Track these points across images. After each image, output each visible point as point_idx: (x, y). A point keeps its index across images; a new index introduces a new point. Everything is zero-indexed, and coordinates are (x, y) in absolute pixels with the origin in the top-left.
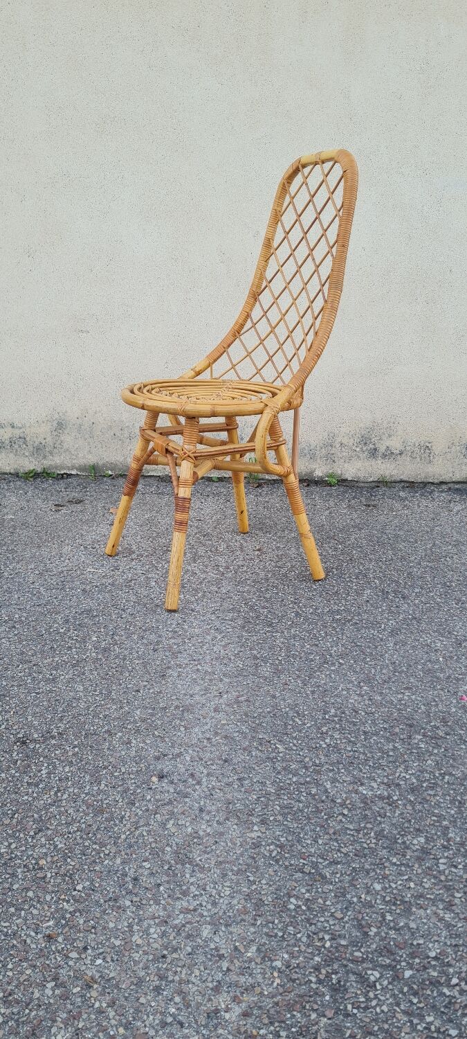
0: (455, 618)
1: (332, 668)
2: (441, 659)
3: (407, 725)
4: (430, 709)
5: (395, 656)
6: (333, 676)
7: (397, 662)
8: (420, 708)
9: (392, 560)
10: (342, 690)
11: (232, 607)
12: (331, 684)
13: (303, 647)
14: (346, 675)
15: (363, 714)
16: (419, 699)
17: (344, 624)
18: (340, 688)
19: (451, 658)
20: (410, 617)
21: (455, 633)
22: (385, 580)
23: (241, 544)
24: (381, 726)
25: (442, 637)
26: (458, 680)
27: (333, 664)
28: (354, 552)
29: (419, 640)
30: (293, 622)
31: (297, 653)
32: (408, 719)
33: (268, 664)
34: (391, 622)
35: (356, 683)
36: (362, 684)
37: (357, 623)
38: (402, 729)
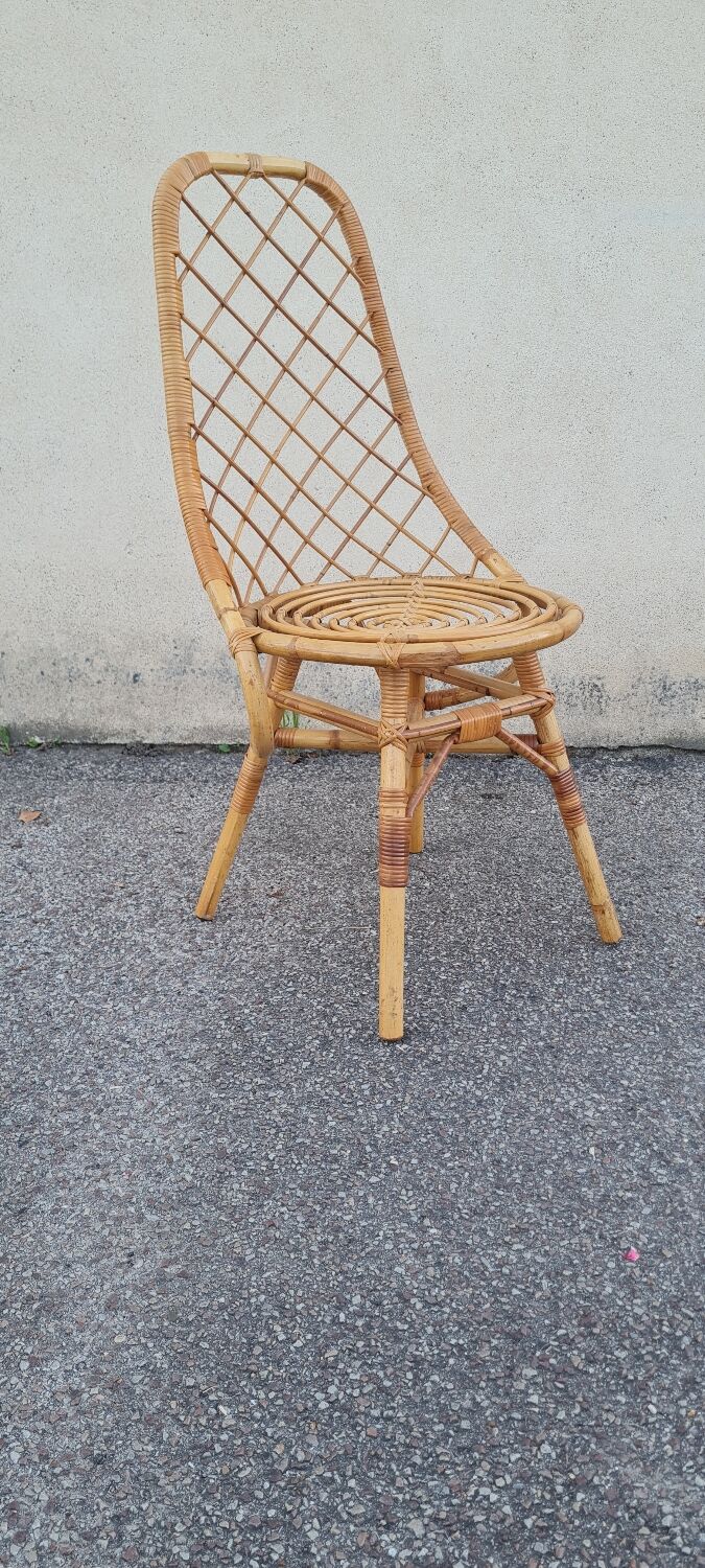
0: (627, 1045)
1: (373, 1180)
2: (592, 1151)
3: (508, 1335)
4: (560, 1288)
5: (502, 1146)
6: (371, 1200)
7: (505, 1160)
8: (538, 1286)
9: (519, 911)
10: (386, 1238)
11: (200, 1027)
12: (363, 1223)
13: (323, 1123)
14: (396, 1197)
15: (419, 1306)
16: (539, 1259)
17: (412, 1064)
18: (381, 1233)
19: (614, 1145)
20: (541, 1044)
21: (625, 1083)
22: (501, 959)
23: (247, 884)
24: (453, 1342)
25: (599, 1093)
26: (623, 1204)
27: (376, 1170)
28: (452, 896)
29: (553, 1102)
30: (313, 1062)
31: (308, 1141)
32: (511, 1318)
33: (245, 1173)
34: (503, 1057)
35: (415, 1219)
36: (427, 1222)
37: (436, 1063)
38: (495, 1348)
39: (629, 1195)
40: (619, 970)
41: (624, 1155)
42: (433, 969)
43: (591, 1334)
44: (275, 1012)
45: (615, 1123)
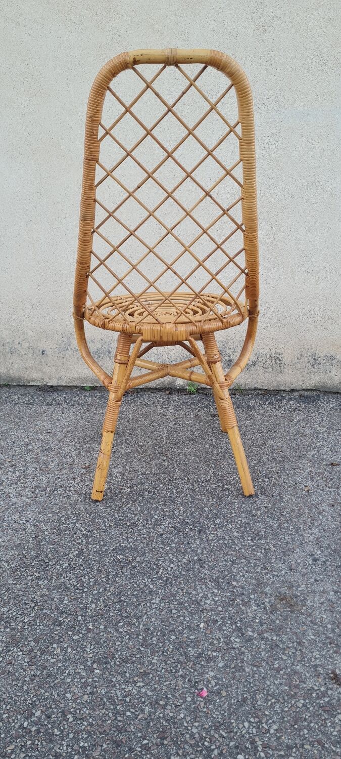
0: (243, 560)
1: (76, 637)
2: (202, 625)
3: (115, 742)
4: (155, 713)
5: (153, 619)
6: (69, 650)
7: (152, 629)
8: (143, 711)
9: (209, 480)
10: (69, 674)
11: (19, 542)
12: (60, 665)
13: (61, 600)
14: (83, 649)
15: (71, 720)
16: (149, 693)
17: (122, 568)
18: (67, 672)
19: (216, 621)
20: (196, 558)
21: (234, 583)
22: (191, 507)
23: (73, 462)
24: (81, 744)
25: (218, 589)
26: (209, 659)
27: (79, 632)
28: (177, 470)
29: (191, 593)
30: (70, 564)
31: (49, 612)
32: (119, 731)
33: (8, 630)
34: (172, 565)
35: (89, 663)
36: (95, 666)
37: (135, 567)
38: (104, 750)
39: (214, 654)
40: (253, 516)
41: (220, 630)
42: (152, 512)
43: (162, 744)
44: (61, 533)
45: (220, 608)
